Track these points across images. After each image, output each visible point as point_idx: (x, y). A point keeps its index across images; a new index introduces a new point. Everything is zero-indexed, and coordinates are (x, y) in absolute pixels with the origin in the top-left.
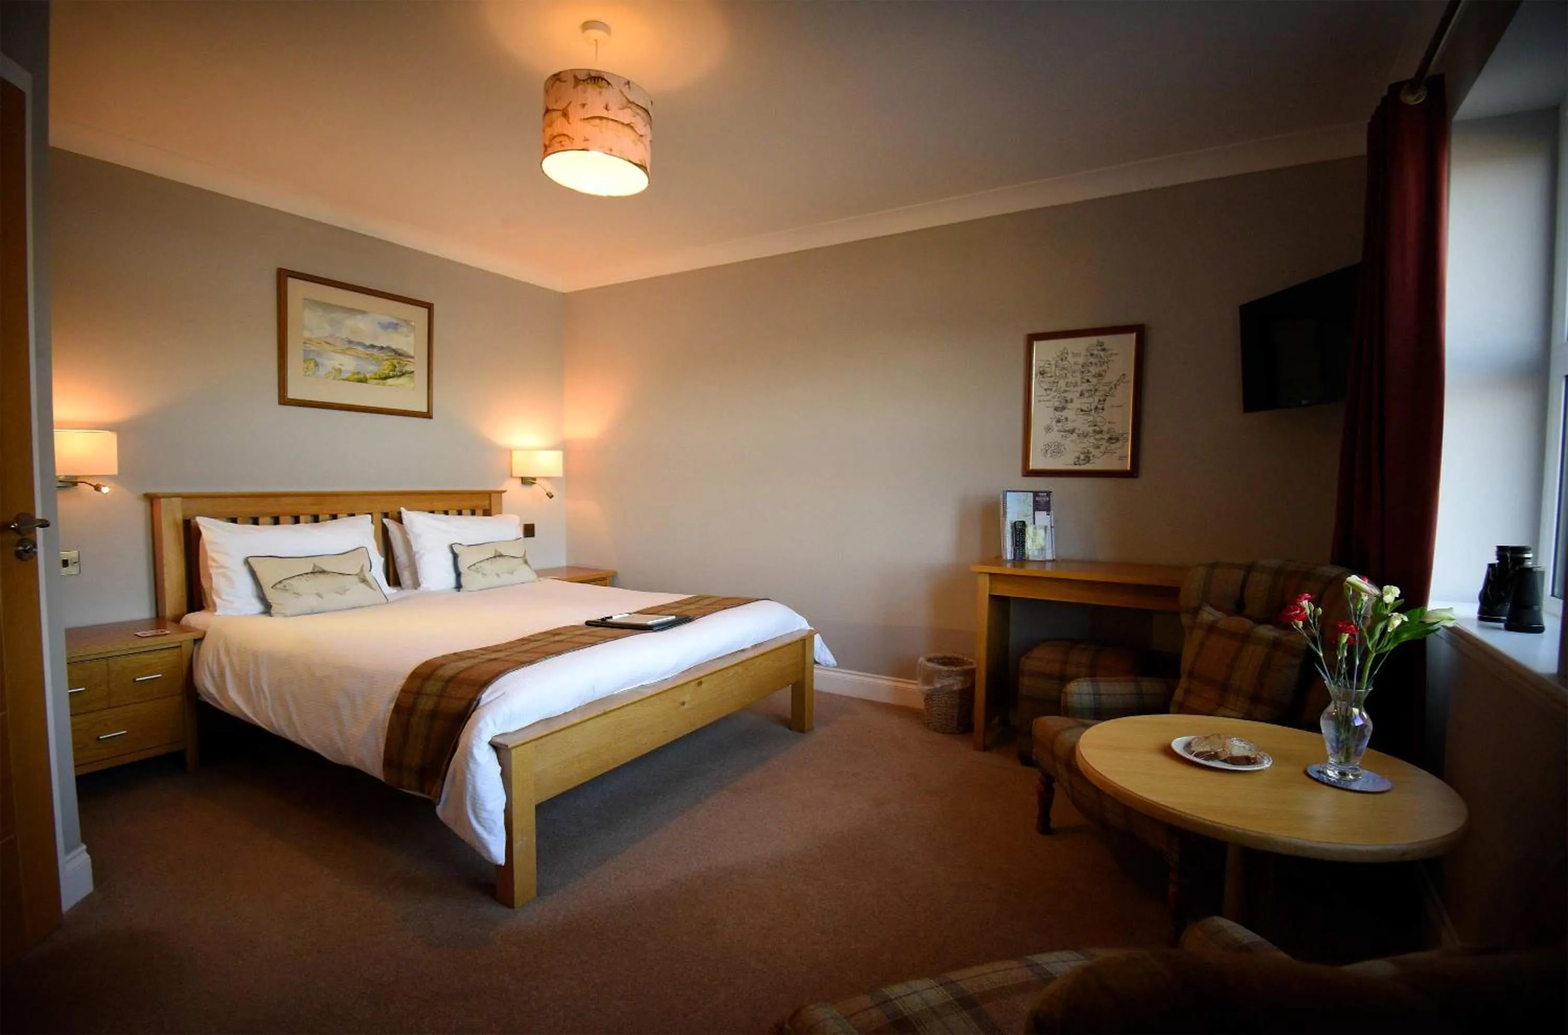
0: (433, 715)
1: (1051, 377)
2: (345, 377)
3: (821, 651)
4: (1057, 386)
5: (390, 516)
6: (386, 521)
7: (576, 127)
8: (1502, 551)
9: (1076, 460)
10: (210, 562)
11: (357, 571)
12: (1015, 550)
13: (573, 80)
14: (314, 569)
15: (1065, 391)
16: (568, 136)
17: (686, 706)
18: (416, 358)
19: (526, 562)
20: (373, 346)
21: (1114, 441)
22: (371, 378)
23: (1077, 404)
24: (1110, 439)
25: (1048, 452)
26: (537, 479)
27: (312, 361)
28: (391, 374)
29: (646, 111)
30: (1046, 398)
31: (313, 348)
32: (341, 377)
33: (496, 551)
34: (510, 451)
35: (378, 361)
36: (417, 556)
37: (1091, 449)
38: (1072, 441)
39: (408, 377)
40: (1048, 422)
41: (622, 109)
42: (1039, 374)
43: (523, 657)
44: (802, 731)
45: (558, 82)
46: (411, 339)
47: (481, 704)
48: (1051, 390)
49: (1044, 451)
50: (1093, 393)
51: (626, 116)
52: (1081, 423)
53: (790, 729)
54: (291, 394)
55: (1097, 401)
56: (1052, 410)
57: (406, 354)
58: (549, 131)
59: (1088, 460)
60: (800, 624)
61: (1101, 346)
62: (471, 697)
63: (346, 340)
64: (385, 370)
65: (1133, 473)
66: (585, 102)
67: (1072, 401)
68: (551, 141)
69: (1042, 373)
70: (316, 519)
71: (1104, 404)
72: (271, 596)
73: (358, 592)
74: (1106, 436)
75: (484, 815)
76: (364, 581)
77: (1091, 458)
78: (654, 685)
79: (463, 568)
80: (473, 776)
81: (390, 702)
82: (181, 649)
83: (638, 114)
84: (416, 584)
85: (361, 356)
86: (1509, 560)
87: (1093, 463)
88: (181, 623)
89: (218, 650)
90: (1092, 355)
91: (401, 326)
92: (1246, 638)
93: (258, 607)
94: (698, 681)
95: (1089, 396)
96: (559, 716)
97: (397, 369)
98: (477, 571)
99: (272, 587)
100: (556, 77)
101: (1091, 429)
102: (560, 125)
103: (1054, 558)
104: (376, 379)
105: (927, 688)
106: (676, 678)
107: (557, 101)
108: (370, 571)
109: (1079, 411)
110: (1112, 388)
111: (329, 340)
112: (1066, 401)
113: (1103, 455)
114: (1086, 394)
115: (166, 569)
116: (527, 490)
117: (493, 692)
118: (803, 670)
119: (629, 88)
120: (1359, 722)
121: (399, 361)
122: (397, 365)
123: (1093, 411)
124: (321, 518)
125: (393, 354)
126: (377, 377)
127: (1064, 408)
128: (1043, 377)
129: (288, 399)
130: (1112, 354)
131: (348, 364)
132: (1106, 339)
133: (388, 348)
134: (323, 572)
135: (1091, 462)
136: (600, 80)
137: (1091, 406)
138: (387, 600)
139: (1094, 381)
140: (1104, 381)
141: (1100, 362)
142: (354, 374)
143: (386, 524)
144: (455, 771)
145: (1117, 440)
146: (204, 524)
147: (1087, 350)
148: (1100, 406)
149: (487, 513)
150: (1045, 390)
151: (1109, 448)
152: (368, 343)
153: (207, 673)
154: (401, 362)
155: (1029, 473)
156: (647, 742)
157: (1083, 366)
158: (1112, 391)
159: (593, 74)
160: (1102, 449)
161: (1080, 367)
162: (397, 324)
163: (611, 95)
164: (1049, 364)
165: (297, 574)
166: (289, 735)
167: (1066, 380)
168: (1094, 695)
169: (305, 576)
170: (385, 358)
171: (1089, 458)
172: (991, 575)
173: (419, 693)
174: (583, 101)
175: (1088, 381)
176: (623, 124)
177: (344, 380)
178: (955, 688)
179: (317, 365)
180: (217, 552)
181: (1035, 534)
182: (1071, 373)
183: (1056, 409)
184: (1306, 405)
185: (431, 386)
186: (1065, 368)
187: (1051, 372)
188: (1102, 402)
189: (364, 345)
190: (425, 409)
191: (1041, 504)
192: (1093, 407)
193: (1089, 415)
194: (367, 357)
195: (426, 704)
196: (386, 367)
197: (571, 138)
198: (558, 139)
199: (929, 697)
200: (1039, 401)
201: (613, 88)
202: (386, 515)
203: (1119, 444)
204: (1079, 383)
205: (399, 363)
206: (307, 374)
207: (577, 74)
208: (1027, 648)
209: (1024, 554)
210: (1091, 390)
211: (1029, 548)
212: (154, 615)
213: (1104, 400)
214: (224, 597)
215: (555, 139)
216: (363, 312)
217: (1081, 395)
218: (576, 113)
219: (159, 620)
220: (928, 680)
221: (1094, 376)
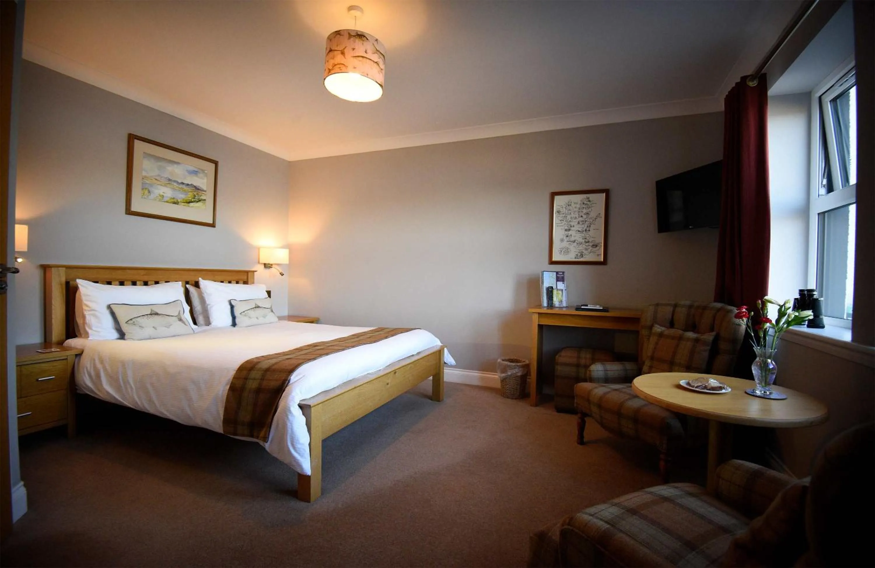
0: (259, 391)
1: (563, 214)
2: (165, 200)
3: (448, 358)
4: (566, 219)
5: (190, 282)
6: (189, 287)
7: (349, 60)
8: (801, 291)
9: (576, 256)
10: (85, 308)
11: (176, 314)
12: (548, 301)
13: (348, 35)
14: (151, 312)
15: (570, 221)
16: (344, 65)
17: (389, 386)
18: (207, 192)
19: (272, 311)
20: (183, 183)
21: (594, 247)
22: (181, 202)
23: (577, 227)
24: (593, 245)
25: (562, 252)
26: (273, 265)
27: (147, 189)
28: (193, 200)
29: (384, 56)
30: (561, 225)
31: (147, 182)
32: (163, 200)
33: (256, 304)
34: (259, 249)
35: (186, 192)
36: (209, 307)
37: (584, 251)
38: (574, 246)
39: (202, 202)
40: (562, 237)
41: (374, 53)
42: (557, 213)
43: (308, 357)
44: (439, 401)
45: (338, 36)
46: (205, 180)
47: (291, 382)
48: (563, 220)
49: (560, 251)
50: (584, 222)
51: (375, 57)
52: (578, 237)
53: (431, 400)
54: (135, 208)
55: (586, 226)
56: (564, 231)
57: (201, 189)
58: (332, 62)
59: (582, 256)
60: (437, 343)
61: (588, 199)
62: (283, 378)
63: (168, 178)
64: (189, 198)
65: (604, 263)
66: (354, 48)
67: (574, 226)
68: (333, 67)
69: (558, 212)
70: (146, 284)
71: (590, 228)
72: (125, 328)
73: (177, 327)
74: (591, 244)
75: (299, 446)
76: (180, 320)
77: (584, 255)
78: (375, 373)
79: (237, 313)
80: (291, 424)
81: (227, 384)
82: (67, 361)
83: (380, 57)
84: (208, 323)
85: (176, 188)
86: (806, 296)
87: (585, 258)
88: (64, 345)
89: (94, 360)
90: (584, 203)
91: (199, 173)
92: (680, 338)
93: (116, 335)
94: (394, 372)
95: (583, 224)
96: (331, 389)
97: (196, 197)
98: (245, 315)
99: (126, 323)
100: (337, 33)
101: (583, 240)
102: (339, 58)
103: (567, 306)
104: (184, 203)
105: (504, 375)
106: (384, 369)
107: (337, 46)
108: (184, 314)
109: (578, 231)
110: (593, 220)
111: (157, 178)
112: (571, 226)
113: (589, 254)
114: (581, 223)
115: (53, 311)
116: (267, 271)
117: (297, 376)
118: (440, 366)
119: (377, 43)
120: (771, 367)
121: (197, 193)
122: (196, 195)
123: (584, 231)
124: (149, 283)
125: (194, 188)
126: (185, 201)
127: (569, 230)
128: (560, 214)
129: (132, 211)
130: (593, 204)
131: (168, 192)
132: (592, 196)
133: (191, 185)
134: (157, 314)
135: (584, 257)
136: (363, 37)
137: (583, 229)
138: (194, 332)
139: (585, 216)
140: (589, 217)
141: (588, 207)
142: (171, 198)
143: (188, 288)
144: (278, 421)
145: (596, 246)
146: (82, 284)
147: (581, 201)
148: (588, 229)
149: (246, 283)
150: (561, 220)
151: (592, 250)
152: (180, 181)
153: (87, 375)
154: (199, 193)
155: (552, 263)
156: (370, 406)
157: (579, 209)
158: (594, 222)
159: (359, 33)
160: (589, 250)
161: (578, 209)
162: (197, 172)
163: (368, 46)
164: (562, 207)
165: (141, 315)
166: (151, 410)
167: (571, 216)
168: (605, 371)
169: (146, 316)
170: (190, 190)
171: (582, 255)
172: (539, 313)
173: (246, 379)
174: (353, 47)
175: (582, 216)
176: (373, 61)
177: (165, 202)
178: (519, 374)
179: (149, 192)
180: (91, 301)
181: (558, 293)
182: (573, 212)
183: (566, 230)
184: (691, 229)
185: (215, 208)
186: (570, 210)
187: (563, 211)
188: (589, 227)
189: (177, 182)
190: (211, 222)
191: (560, 278)
192: (584, 230)
193: (583, 233)
194: (180, 189)
195: (252, 385)
196: (189, 196)
197: (346, 66)
198: (338, 66)
199: (503, 380)
200: (558, 226)
201: (369, 42)
202: (187, 283)
203: (598, 248)
204: (577, 217)
205: (197, 194)
206: (143, 197)
207: (350, 32)
208: (557, 352)
209: (552, 303)
210: (583, 221)
211: (555, 300)
212: (43, 340)
213: (590, 226)
214: (94, 329)
215: (336, 66)
216: (178, 163)
217: (578, 224)
218: (349, 53)
219: (47, 343)
220: (504, 371)
221: (584, 214)
